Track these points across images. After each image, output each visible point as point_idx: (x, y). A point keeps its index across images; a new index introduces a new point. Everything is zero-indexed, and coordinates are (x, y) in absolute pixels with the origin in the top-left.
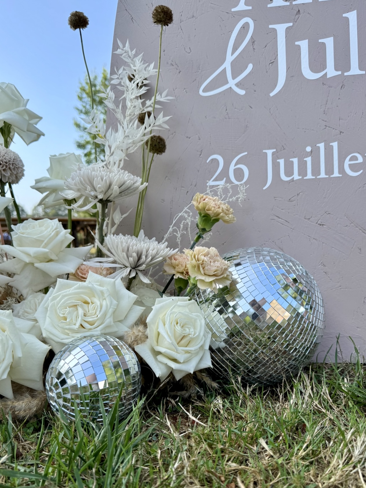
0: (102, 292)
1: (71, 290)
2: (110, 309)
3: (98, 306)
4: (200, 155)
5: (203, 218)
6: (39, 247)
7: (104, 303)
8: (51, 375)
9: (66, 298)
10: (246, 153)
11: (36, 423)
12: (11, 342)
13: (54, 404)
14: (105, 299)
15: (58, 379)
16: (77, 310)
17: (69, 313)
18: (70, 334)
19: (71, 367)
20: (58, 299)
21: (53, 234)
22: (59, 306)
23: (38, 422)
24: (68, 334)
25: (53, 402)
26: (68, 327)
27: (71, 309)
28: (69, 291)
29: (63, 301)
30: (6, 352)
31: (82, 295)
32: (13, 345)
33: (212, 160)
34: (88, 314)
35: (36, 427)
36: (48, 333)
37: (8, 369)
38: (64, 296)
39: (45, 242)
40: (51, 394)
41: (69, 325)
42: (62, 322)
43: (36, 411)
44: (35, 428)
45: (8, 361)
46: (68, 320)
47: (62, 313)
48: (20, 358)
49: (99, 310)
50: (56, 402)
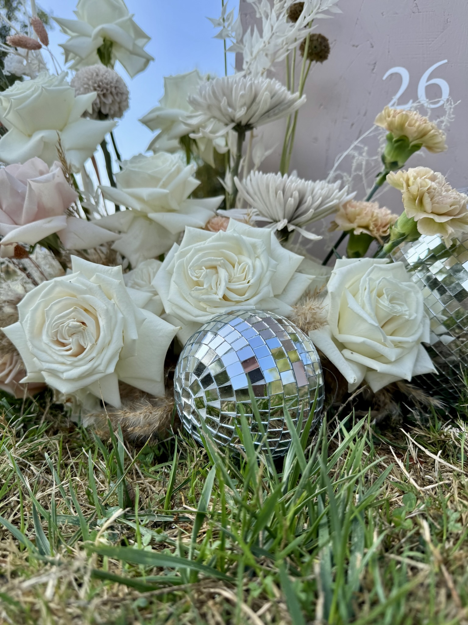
0: (254, 246)
1: (208, 243)
2: (267, 272)
3: (249, 267)
4: (373, 69)
5: (396, 145)
6: (155, 186)
7: (258, 263)
8: (184, 369)
9: (200, 254)
10: (446, 61)
11: (157, 447)
12: (120, 316)
13: (190, 417)
14: (258, 257)
15: (198, 375)
16: (217, 273)
17: (206, 276)
18: (208, 309)
19: (220, 355)
20: (188, 255)
21: (173, 169)
22: (191, 264)
23: (160, 446)
24: (205, 310)
25: (189, 413)
26: (204, 297)
27: (208, 270)
28: (205, 244)
29: (196, 257)
30: (114, 330)
31: (224, 250)
32: (124, 320)
33: (392, 75)
34: (234, 280)
35: (157, 453)
36: (174, 308)
37: (117, 359)
38: (197, 251)
39: (164, 179)
40: (184, 400)
41: (207, 293)
42: (197, 290)
43: (159, 428)
44: (155, 455)
45: (115, 345)
46: (205, 286)
47: (196, 275)
48: (134, 341)
49: (251, 271)
50: (194, 413)
